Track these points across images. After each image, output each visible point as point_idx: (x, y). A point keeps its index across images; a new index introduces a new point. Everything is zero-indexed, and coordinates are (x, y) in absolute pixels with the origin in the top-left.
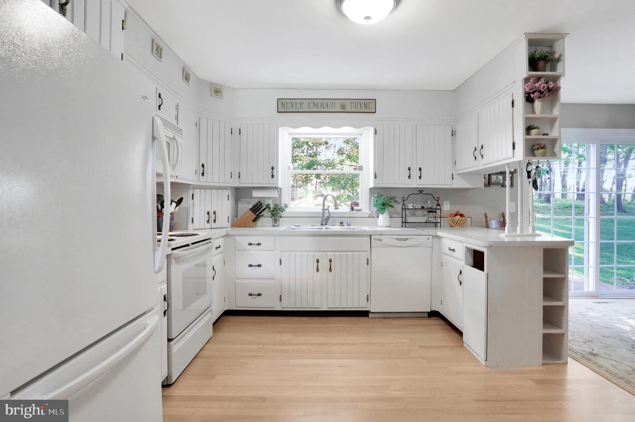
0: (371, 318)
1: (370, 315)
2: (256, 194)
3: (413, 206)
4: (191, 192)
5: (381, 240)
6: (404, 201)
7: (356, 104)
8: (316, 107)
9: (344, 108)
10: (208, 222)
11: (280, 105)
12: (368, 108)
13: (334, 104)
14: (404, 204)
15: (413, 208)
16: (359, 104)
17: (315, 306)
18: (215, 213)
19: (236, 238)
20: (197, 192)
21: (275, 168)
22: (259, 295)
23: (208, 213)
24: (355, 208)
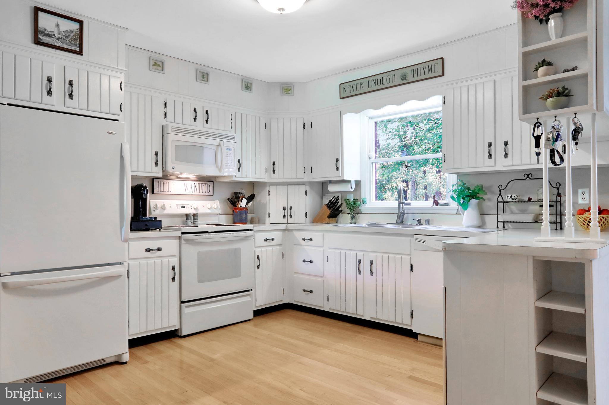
0: (420, 341)
1: (419, 338)
2: (332, 188)
3: (511, 197)
4: (267, 188)
5: (424, 242)
6: (500, 191)
7: (419, 71)
8: (375, 84)
9: (405, 79)
10: (284, 217)
11: (342, 89)
12: (433, 71)
13: (393, 77)
14: (500, 194)
15: (511, 200)
16: (422, 70)
17: (358, 313)
18: (291, 208)
19: (295, 232)
20: (273, 189)
21: (340, 160)
22: (311, 292)
23: (284, 209)
24: (440, 202)
